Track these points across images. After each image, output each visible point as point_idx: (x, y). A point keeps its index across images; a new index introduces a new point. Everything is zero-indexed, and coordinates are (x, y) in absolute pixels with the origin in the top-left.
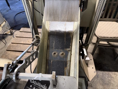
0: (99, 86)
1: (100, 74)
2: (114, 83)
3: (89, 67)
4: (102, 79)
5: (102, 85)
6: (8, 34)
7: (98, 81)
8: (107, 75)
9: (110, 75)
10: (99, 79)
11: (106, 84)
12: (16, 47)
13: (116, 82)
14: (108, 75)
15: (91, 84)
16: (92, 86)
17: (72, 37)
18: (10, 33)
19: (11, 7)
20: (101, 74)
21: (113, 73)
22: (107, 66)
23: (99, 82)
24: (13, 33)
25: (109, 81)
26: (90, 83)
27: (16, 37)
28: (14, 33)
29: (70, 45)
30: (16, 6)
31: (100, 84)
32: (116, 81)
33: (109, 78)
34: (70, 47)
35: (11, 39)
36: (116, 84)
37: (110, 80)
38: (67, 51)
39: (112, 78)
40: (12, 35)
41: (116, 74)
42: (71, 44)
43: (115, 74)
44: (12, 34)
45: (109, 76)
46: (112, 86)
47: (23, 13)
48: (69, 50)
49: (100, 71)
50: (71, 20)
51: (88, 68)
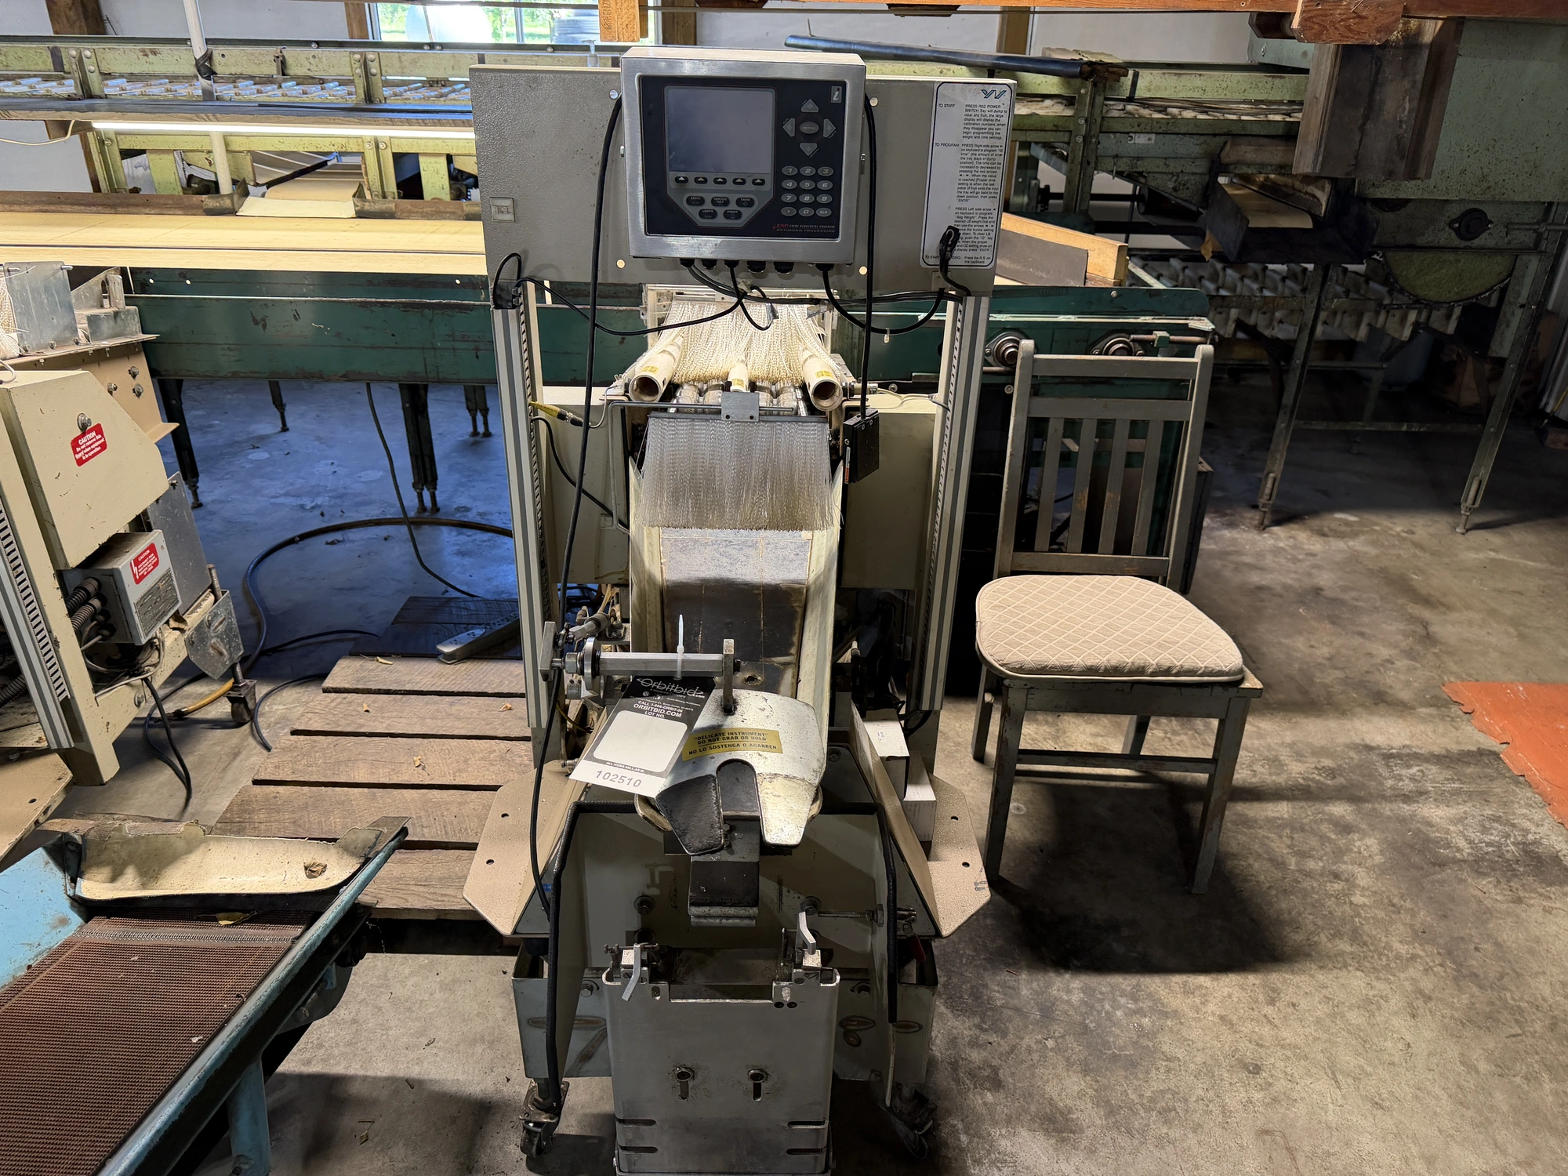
0: (1057, 1076)
1: (1068, 991)
2: (1180, 1053)
3: (937, 859)
4: (1086, 1027)
5: (1086, 1071)
6: (198, 715)
7: (1050, 1043)
8: (1123, 1001)
9: (1150, 995)
10: (1059, 1030)
11: (1115, 1058)
12: (305, 807)
13: (1200, 1045)
14: (1136, 1000)
15: (995, 1070)
16: (996, 1084)
17: (800, 611)
18: (224, 709)
19: (203, 484)
20: (1076, 997)
21: (1177, 979)
22: (1125, 932)
23: (1057, 1050)
24: (257, 705)
25: (1145, 1042)
26: (985, 1061)
27: (295, 733)
28: (265, 708)
29: (792, 644)
30: (257, 482)
31: (1069, 1064)
32: (1195, 1034)
33: (1146, 1021)
34: (793, 650)
35: (236, 755)
36: (1199, 1059)
37: (1152, 1035)
38: (777, 668)
39: (1165, 1015)
40: (240, 725)
41: (1201, 987)
42: (795, 639)
43: (1188, 992)
44: (243, 714)
45: (1146, 1005)
46: (1169, 1071)
47: (331, 537)
48: (786, 664)
49: (1067, 976)
50: (790, 519)
51: (931, 864)
